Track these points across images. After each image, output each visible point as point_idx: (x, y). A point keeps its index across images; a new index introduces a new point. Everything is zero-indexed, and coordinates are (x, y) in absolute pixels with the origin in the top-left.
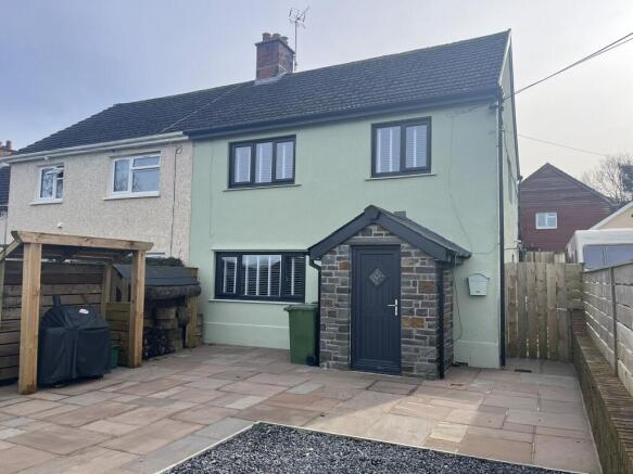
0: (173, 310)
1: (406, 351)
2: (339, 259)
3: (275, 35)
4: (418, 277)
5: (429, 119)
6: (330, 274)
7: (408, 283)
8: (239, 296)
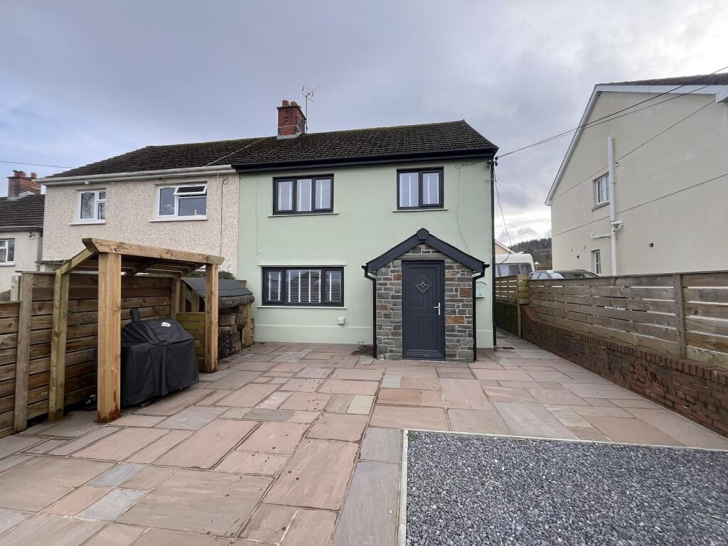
0: (234, 317)
1: (449, 341)
2: (392, 271)
3: (293, 103)
4: (460, 285)
5: (442, 169)
6: (386, 284)
7: (451, 290)
8: (283, 302)
